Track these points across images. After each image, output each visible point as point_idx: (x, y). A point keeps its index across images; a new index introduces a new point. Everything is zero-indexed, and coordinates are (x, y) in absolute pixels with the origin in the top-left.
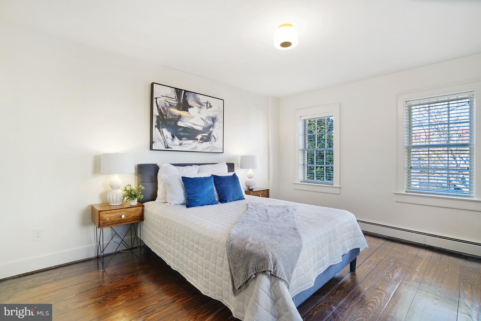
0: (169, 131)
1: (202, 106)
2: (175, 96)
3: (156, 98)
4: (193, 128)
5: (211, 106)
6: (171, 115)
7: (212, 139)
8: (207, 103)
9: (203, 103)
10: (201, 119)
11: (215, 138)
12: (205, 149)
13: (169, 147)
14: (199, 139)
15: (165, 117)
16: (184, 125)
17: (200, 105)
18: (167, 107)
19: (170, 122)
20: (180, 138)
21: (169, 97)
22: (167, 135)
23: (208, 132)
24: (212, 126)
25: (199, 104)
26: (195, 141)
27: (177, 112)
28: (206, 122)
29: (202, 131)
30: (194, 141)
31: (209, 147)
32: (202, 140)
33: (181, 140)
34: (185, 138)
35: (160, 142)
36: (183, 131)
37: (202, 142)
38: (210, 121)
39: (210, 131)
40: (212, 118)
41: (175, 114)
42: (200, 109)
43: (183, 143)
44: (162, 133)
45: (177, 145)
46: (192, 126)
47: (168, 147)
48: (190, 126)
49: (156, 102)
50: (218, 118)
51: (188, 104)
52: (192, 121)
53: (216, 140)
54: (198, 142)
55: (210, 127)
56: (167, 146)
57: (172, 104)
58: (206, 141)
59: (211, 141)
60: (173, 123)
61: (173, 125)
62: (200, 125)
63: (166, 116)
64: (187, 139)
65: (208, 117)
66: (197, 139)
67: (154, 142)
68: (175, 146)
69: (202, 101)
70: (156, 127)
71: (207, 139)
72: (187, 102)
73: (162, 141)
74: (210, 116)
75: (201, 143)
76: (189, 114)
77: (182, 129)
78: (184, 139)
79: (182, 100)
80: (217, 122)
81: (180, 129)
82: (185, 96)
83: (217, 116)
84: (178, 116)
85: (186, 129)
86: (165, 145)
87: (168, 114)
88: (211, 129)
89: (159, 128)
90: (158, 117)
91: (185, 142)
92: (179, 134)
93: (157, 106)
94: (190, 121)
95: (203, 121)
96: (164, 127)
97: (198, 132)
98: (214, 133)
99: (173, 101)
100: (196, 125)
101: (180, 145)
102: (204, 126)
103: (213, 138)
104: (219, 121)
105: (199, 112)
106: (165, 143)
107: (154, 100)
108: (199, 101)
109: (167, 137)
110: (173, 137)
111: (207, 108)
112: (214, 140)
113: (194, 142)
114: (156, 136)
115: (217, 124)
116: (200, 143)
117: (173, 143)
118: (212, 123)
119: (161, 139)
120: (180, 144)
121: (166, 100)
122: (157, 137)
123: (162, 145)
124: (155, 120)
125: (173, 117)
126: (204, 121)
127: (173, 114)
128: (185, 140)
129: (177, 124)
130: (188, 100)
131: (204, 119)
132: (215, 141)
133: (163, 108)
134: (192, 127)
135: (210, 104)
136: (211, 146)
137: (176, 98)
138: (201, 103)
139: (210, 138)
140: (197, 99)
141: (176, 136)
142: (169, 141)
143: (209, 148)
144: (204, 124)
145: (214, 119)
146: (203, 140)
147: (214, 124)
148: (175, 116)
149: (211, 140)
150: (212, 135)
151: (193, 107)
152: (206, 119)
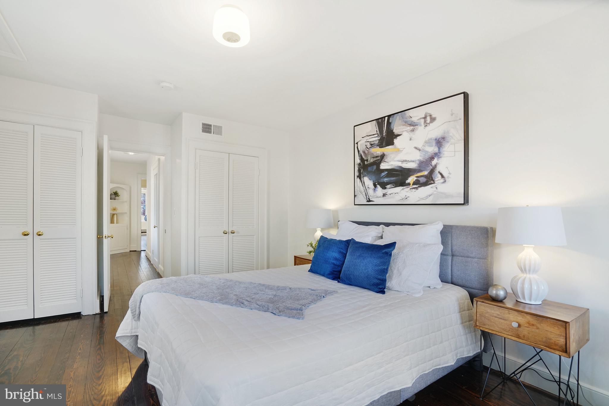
0: (370, 179)
1: (417, 126)
2: (377, 130)
3: (357, 143)
4: (401, 167)
5: (433, 119)
6: (373, 157)
7: (436, 180)
8: (425, 118)
9: (417, 121)
10: (415, 149)
11: (443, 176)
12: (422, 199)
13: (371, 200)
14: (412, 183)
15: (366, 162)
16: (388, 166)
17: (413, 126)
18: (368, 148)
19: (371, 167)
20: (383, 186)
21: (370, 135)
22: (368, 185)
23: (428, 168)
24: (437, 155)
25: (410, 125)
26: (405, 187)
27: (378, 151)
28: (424, 151)
29: (416, 169)
30: (403, 187)
31: (430, 196)
32: (417, 185)
33: (385, 188)
34: (390, 185)
35: (361, 195)
36: (387, 176)
37: (416, 188)
38: (433, 147)
39: (431, 165)
40: (436, 139)
41: (377, 154)
42: (412, 134)
43: (387, 193)
44: (363, 184)
45: (380, 197)
46: (400, 164)
47: (369, 201)
48: (397, 165)
49: (357, 147)
50: (451, 134)
51: (394, 133)
52: (401, 156)
53: (447, 179)
54: (410, 188)
55: (432, 158)
56: (369, 199)
57: (373, 143)
58: (425, 184)
59: (434, 183)
60: (375, 167)
61: (375, 170)
62: (412, 160)
63: (367, 160)
64: (393, 187)
65: (428, 142)
66: (409, 184)
67: (356, 196)
68: (377, 198)
69: (414, 119)
70: (358, 177)
71: (429, 180)
72: (392, 131)
73: (364, 193)
74: (431, 139)
75: (415, 190)
76: (396, 148)
77: (386, 172)
78: (388, 186)
79: (385, 132)
80: (449, 144)
81: (383, 174)
82: (389, 123)
83: (448, 132)
84: (381, 156)
85: (391, 172)
86: (366, 198)
87: (369, 158)
88: (434, 162)
89: (360, 179)
90: (359, 164)
91: (391, 190)
92: (382, 180)
93: (359, 151)
94: (396, 159)
95: (418, 151)
96: (365, 176)
97: (408, 172)
98: (439, 168)
99: (375, 138)
100: (406, 161)
101: (383, 197)
102: (421, 159)
103: (440, 176)
104: (452, 141)
105: (411, 139)
106: (366, 196)
107: (356, 145)
108: (410, 121)
109: (368, 187)
110: (375, 186)
111: (426, 126)
112: (442, 180)
113: (403, 189)
114: (357, 187)
115: (447, 149)
116: (414, 190)
117: (375, 194)
118: (436, 150)
119: (363, 191)
120: (384, 195)
121: (367, 141)
122: (358, 189)
123: (363, 198)
124: (357, 169)
125: (375, 159)
126: (420, 150)
127: (375, 155)
128: (390, 188)
129: (380, 168)
130: (394, 128)
131: (420, 147)
132: (445, 181)
133: (364, 152)
134: (401, 166)
135: (431, 116)
136: (435, 192)
137: (378, 132)
138: (414, 123)
139: (432, 178)
140: (406, 120)
141: (378, 185)
142: (371, 192)
143: (431, 197)
144: (420, 156)
145: (440, 142)
146: (418, 184)
147: (441, 150)
148: (377, 157)
149: (434, 181)
150: (436, 172)
151: (401, 135)
152: (424, 146)
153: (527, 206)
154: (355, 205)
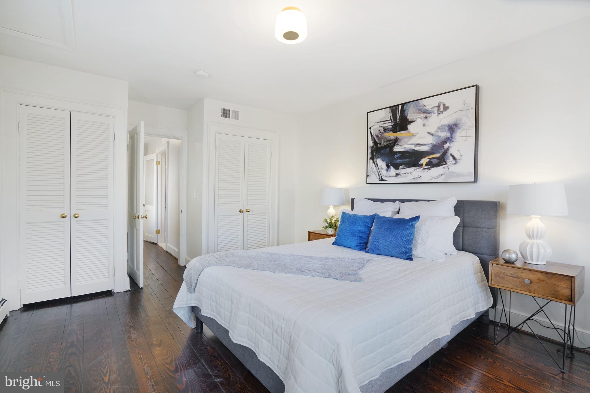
0: (383, 161)
1: (430, 114)
2: (390, 117)
3: (370, 128)
4: (414, 150)
5: (446, 108)
6: (386, 141)
7: (448, 161)
8: (438, 107)
9: (431, 109)
10: (428, 134)
11: (454, 158)
12: (434, 178)
13: (383, 179)
14: (424, 164)
16: (402, 149)
17: (427, 113)
18: (381, 133)
19: (385, 150)
20: (397, 167)
21: (384, 121)
22: (381, 166)
23: (441, 151)
24: (449, 139)
25: (424, 112)
26: (418, 168)
27: (392, 135)
28: (436, 136)
29: (429, 152)
30: (415, 168)
31: (442, 175)
32: (429, 166)
33: (398, 169)
35: (374, 175)
36: (400, 158)
37: (429, 169)
38: (446, 132)
39: (444, 148)
40: (448, 126)
41: (390, 138)
42: (425, 121)
43: (400, 173)
44: (376, 165)
45: (393, 177)
47: (382, 180)
48: (410, 148)
49: (371, 132)
50: (463, 122)
51: (407, 119)
52: (414, 140)
53: (458, 161)
54: (423, 168)
55: (444, 142)
56: (382, 178)
57: (386, 128)
58: (437, 165)
59: (446, 164)
60: (388, 150)
61: (388, 153)
62: (425, 144)
63: (380, 144)
64: (405, 167)
65: (441, 128)
66: (422, 165)
67: (368, 175)
68: (390, 178)
69: (428, 108)
70: (370, 158)
71: (441, 161)
72: (406, 117)
73: (377, 173)
74: (444, 125)
75: (428, 170)
76: (409, 132)
77: (400, 155)
78: (401, 167)
79: (399, 118)
80: (461, 130)
81: (396, 156)
82: (403, 111)
83: (460, 120)
84: (394, 140)
85: (404, 154)
86: (379, 177)
87: (382, 141)
88: (446, 146)
89: (373, 160)
90: (372, 147)
91: (403, 171)
92: (395, 162)
93: (372, 135)
94: (410, 142)
95: (430, 136)
96: (378, 158)
97: (422, 154)
98: (452, 151)
99: (388, 124)
100: (419, 144)
101: (396, 176)
102: (434, 142)
103: (451, 158)
104: (464, 127)
105: (424, 125)
106: (379, 175)
107: (369, 130)
108: (423, 109)
109: (381, 168)
110: (388, 166)
111: (440, 113)
112: (454, 162)
113: (415, 169)
114: (370, 168)
115: (459, 135)
116: (426, 170)
117: (388, 174)
118: (449, 135)
119: (376, 171)
120: (397, 175)
121: (381, 126)
122: (371, 170)
123: (376, 178)
124: (369, 151)
125: (388, 143)
126: (433, 135)
128: (402, 169)
129: (393, 150)
130: (408, 115)
131: (433, 132)
132: (456, 163)
133: (377, 136)
134: (413, 148)
135: (444, 105)
136: (447, 172)
137: (392, 118)
138: (428, 111)
139: (444, 159)
140: (420, 108)
141: (391, 165)
142: (384, 172)
143: (443, 177)
144: (433, 140)
145: (452, 128)
146: (431, 165)
147: (453, 135)
148: (390, 140)
149: (446, 162)
150: (449, 154)
151: (415, 121)
152: (437, 131)
153: (535, 183)
154: (367, 184)
